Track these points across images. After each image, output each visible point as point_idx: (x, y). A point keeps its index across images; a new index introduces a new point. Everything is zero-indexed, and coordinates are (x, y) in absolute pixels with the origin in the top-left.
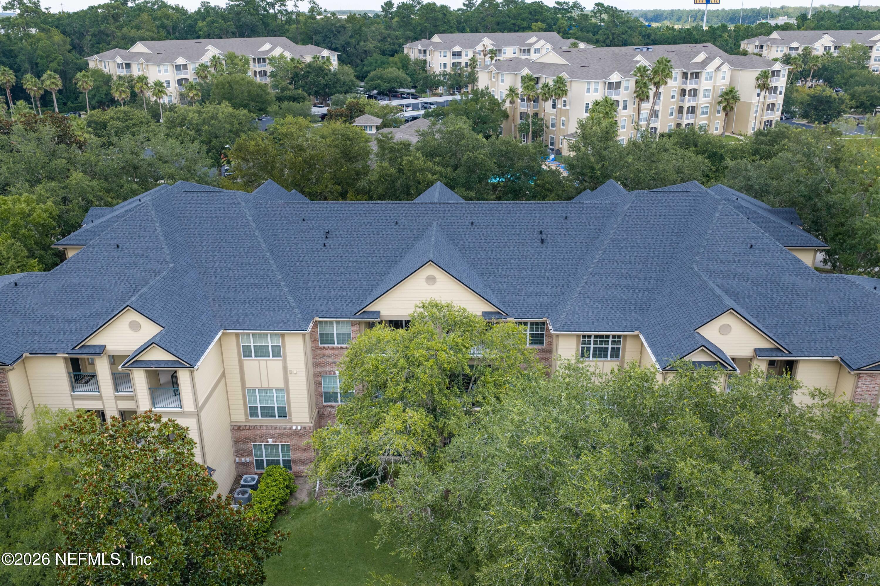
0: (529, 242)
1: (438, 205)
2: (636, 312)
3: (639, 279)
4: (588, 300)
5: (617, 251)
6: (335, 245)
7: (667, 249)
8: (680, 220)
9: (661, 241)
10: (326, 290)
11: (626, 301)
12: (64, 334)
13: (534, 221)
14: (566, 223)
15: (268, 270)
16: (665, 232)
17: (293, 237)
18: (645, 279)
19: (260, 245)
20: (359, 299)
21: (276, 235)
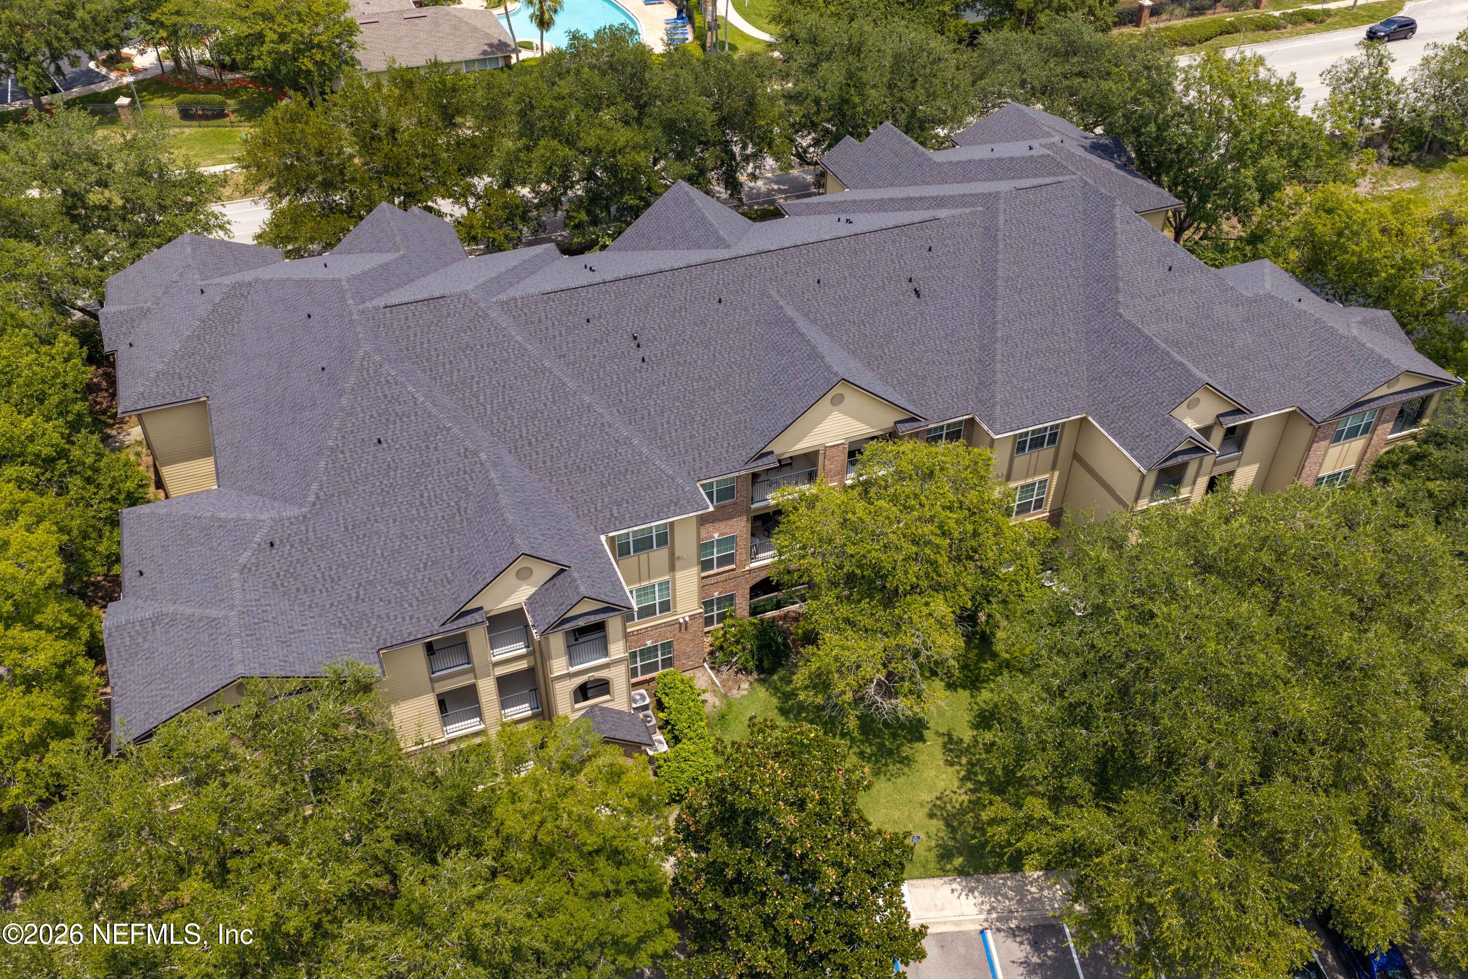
0: (901, 297)
1: (758, 257)
2: (1072, 386)
3: (1056, 334)
4: (1014, 380)
5: (1016, 297)
6: (656, 356)
7: (1070, 280)
8: (1068, 231)
9: (1060, 271)
10: (687, 434)
11: (1055, 372)
12: (411, 605)
13: (893, 262)
14: (932, 257)
15: (603, 424)
16: (1059, 254)
17: (590, 354)
18: (1063, 333)
19: (564, 384)
20: (736, 438)
21: (564, 356)
